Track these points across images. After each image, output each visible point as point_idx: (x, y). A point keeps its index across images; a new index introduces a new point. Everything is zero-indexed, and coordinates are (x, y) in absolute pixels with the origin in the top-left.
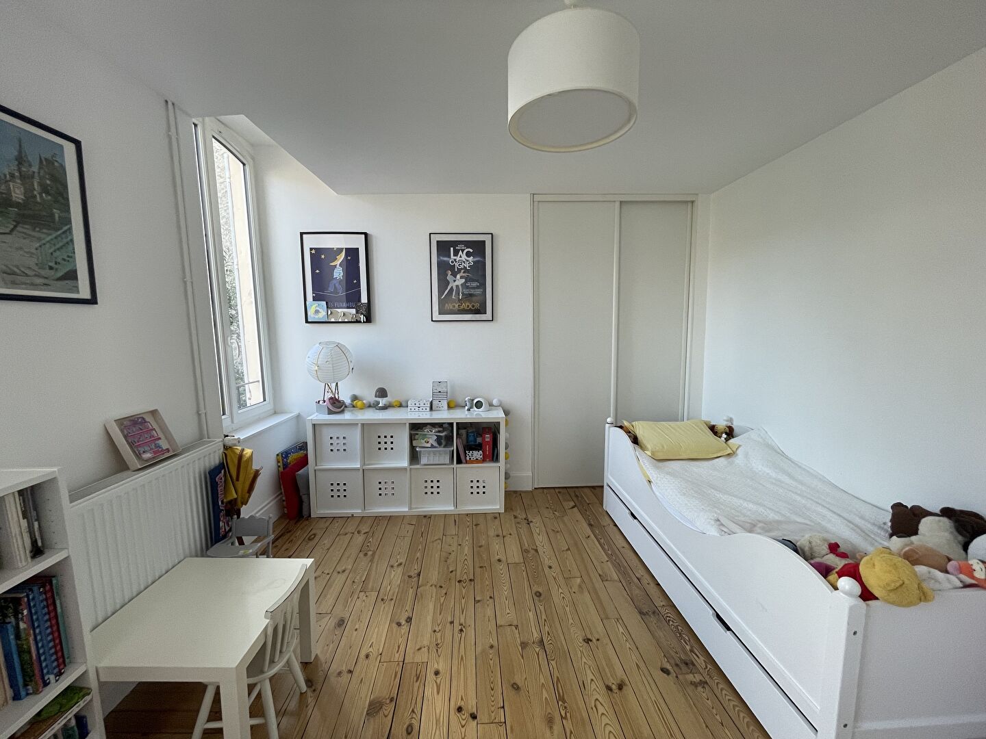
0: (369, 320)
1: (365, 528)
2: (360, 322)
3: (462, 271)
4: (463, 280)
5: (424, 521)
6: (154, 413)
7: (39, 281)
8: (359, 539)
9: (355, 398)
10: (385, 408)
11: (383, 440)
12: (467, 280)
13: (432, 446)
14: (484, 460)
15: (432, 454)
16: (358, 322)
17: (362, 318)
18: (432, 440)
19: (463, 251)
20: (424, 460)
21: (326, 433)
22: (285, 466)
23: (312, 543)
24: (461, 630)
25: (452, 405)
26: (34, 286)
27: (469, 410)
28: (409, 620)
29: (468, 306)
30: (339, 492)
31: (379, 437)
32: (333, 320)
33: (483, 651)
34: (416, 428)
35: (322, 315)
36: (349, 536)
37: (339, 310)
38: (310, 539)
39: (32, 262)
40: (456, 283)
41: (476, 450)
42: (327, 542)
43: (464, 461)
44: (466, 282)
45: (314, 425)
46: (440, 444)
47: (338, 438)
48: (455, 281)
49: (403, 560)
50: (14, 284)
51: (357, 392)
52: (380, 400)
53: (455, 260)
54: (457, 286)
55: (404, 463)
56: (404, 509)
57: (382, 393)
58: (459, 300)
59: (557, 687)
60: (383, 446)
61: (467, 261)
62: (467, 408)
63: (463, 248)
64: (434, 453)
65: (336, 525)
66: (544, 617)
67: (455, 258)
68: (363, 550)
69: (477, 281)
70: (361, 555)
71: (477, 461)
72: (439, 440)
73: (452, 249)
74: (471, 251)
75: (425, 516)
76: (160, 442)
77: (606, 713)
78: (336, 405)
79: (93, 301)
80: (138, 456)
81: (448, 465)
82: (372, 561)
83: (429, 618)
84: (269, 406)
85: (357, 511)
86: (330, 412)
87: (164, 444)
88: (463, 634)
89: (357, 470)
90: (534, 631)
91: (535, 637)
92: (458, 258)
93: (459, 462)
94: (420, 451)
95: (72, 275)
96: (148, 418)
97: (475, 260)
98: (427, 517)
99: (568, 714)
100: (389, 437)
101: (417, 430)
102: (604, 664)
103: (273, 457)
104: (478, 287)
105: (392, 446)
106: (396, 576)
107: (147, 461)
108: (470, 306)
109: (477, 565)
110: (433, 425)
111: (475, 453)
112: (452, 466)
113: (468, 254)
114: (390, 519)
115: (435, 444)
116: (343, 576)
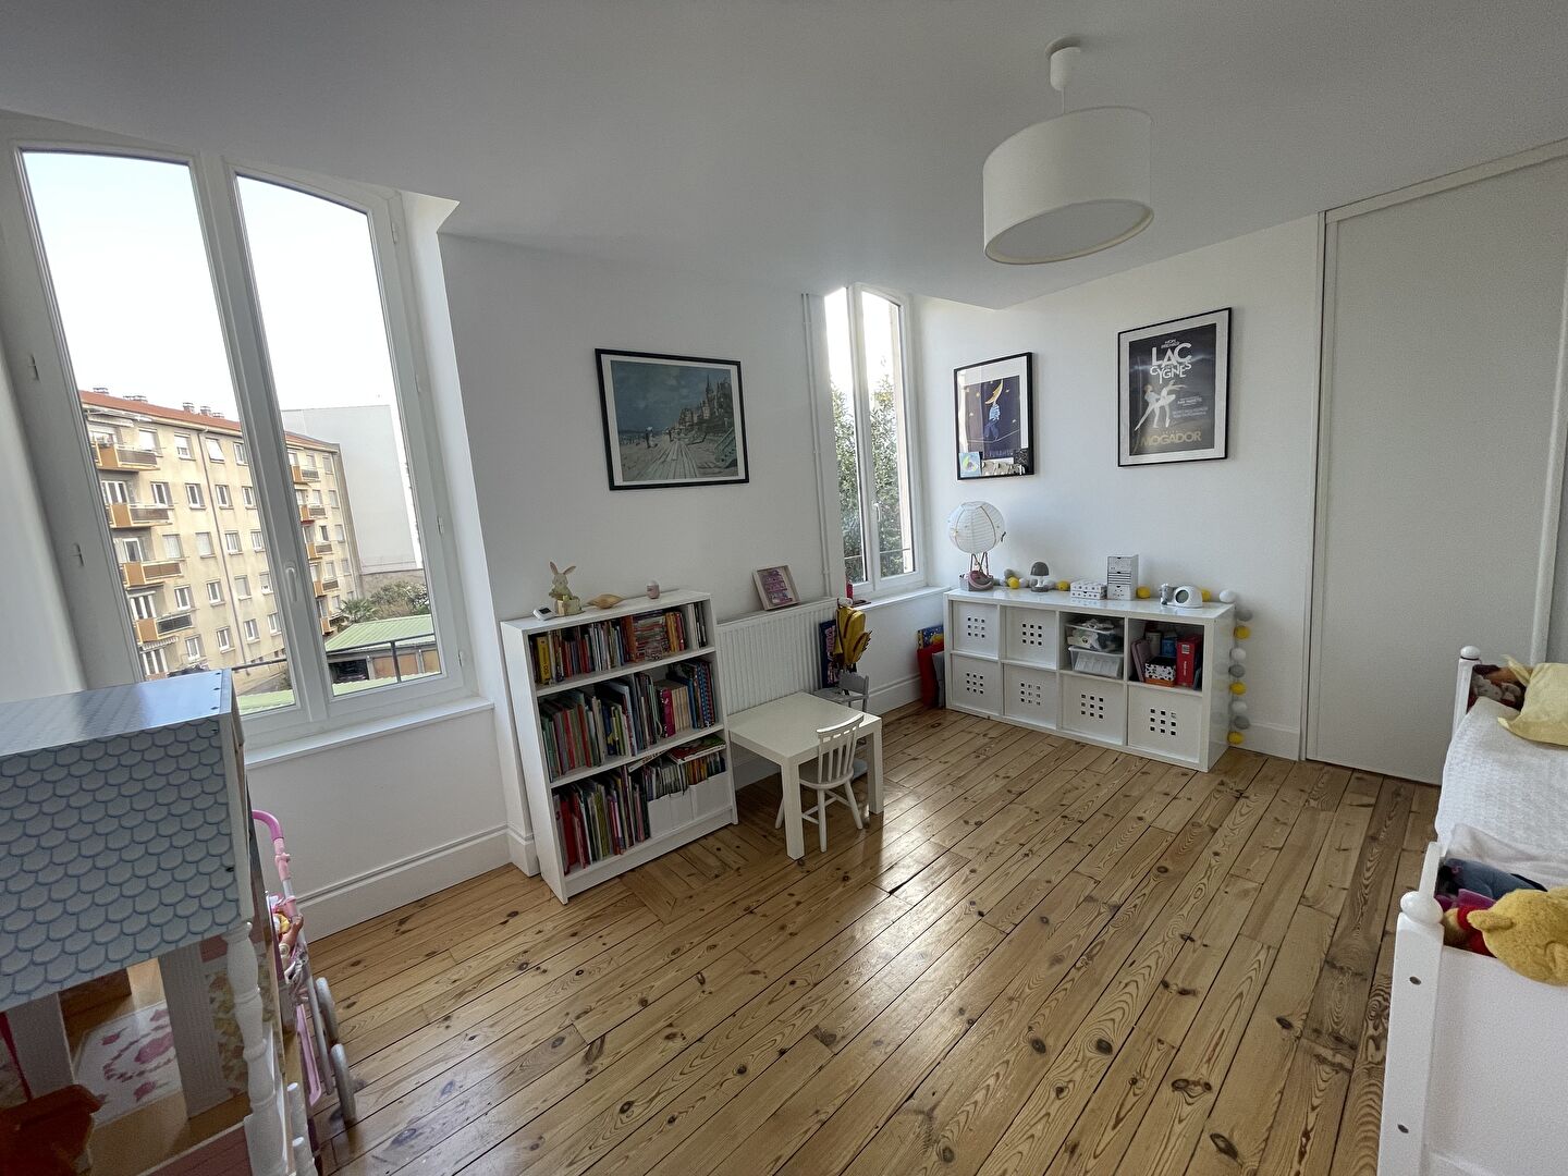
0: (1030, 470)
1: (993, 734)
2: (1018, 474)
3: (1172, 382)
4: (1173, 397)
5: (1072, 747)
6: (785, 568)
7: (717, 470)
8: (982, 741)
9: (1010, 574)
10: (1044, 590)
11: (1028, 630)
12: (1180, 394)
13: (1092, 648)
14: (1176, 683)
15: (1093, 661)
16: (1016, 474)
17: (1021, 469)
18: (1092, 640)
19: (1173, 349)
20: (1079, 666)
21: (965, 613)
22: (926, 644)
23: (932, 731)
24: (1027, 855)
25: (1142, 594)
26: (714, 474)
27: (1165, 603)
28: (979, 824)
29: (1180, 438)
30: (975, 685)
31: (1024, 626)
32: (987, 474)
33: (1036, 881)
34: (1075, 620)
35: (975, 470)
36: (971, 736)
37: (994, 461)
38: (933, 726)
39: (713, 458)
40: (1161, 403)
41: (1160, 664)
42: (946, 734)
43: (1141, 678)
44: (1178, 399)
45: (952, 603)
46: (1104, 646)
47: (976, 620)
48: (1157, 400)
49: (1013, 774)
50: (705, 475)
51: (1014, 568)
52: (1038, 578)
53: (1159, 366)
54: (1162, 408)
55: (1052, 665)
56: (1049, 726)
57: (1041, 569)
58: (1165, 430)
59: (1095, 946)
60: (1028, 638)
61: (1180, 364)
62: (1162, 600)
63: (1174, 345)
64: (1098, 659)
65: (968, 721)
66: (1146, 891)
67: (1160, 362)
68: (977, 753)
69: (1197, 394)
70: (973, 755)
71: (1162, 682)
72: (1102, 641)
73: (1154, 350)
74: (1189, 345)
75: (1078, 743)
76: (786, 592)
77: (1135, 996)
78: (981, 581)
79: (746, 480)
80: (770, 600)
81: (1114, 678)
82: (979, 765)
83: (1000, 832)
84: (920, 576)
85: (994, 714)
86: (972, 589)
87: (790, 595)
88: (1026, 859)
89: (996, 662)
90: (1118, 895)
91: (1114, 899)
92: (1164, 363)
93: (1134, 677)
94: (1076, 654)
95: (734, 463)
96: (781, 572)
97: (1194, 360)
98: (1081, 745)
99: (1084, 969)
100: (1036, 627)
101: (1076, 623)
102: (1187, 966)
103: (915, 633)
104: (1198, 405)
105: (1040, 640)
106: (995, 786)
107: (776, 605)
108: (1184, 437)
109: (1104, 810)
110: (1102, 619)
111: (1160, 669)
112: (1120, 682)
113: (1183, 353)
114: (1031, 733)
115: (1096, 646)
116: (943, 766)
